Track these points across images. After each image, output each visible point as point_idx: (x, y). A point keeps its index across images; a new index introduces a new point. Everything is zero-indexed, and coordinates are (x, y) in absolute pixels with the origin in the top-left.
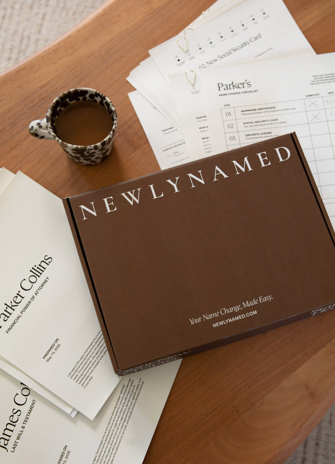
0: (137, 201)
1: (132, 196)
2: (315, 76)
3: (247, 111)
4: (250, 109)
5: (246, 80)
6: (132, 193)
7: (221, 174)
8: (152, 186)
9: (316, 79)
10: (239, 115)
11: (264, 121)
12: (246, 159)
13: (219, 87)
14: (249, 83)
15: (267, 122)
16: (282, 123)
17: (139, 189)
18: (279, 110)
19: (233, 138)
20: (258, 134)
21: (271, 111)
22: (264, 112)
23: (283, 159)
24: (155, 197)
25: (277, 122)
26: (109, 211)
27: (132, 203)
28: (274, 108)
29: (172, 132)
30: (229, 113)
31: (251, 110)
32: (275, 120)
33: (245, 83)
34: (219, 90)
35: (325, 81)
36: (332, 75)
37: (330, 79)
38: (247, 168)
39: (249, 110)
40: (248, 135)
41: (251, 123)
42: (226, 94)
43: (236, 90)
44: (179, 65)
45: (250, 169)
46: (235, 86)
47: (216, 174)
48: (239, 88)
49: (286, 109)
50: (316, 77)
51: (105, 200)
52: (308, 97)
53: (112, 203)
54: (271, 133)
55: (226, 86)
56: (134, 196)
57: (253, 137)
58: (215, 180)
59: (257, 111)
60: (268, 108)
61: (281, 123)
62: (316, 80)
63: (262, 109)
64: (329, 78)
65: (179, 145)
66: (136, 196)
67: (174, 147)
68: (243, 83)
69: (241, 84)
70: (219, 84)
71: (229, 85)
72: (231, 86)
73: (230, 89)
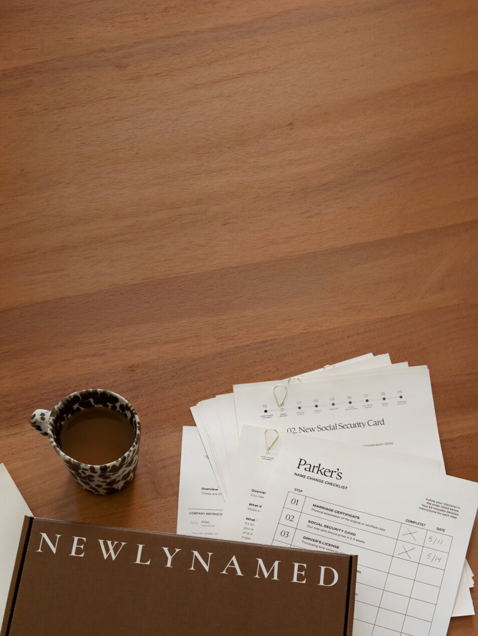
0: (114, 557)
1: (111, 548)
2: (430, 500)
3: (320, 507)
4: (326, 507)
5: (338, 469)
6: (112, 544)
7: (235, 568)
8: (141, 547)
9: (430, 504)
10: (308, 508)
11: (336, 529)
12: (276, 564)
13: (300, 464)
14: (340, 474)
15: (340, 533)
16: (359, 541)
17: (123, 544)
18: (363, 524)
19: (286, 533)
20: (320, 542)
21: (351, 521)
22: (342, 518)
23: (324, 583)
24: (138, 561)
25: (353, 537)
26: (73, 554)
27: (106, 556)
28: (358, 518)
29: (213, 494)
30: (296, 501)
31: (327, 509)
32: (352, 534)
33: (335, 472)
34: (298, 468)
35: (440, 512)
36: (452, 508)
37: (448, 512)
38: (272, 575)
39: (323, 508)
40: (308, 538)
41: (319, 524)
42: (304, 476)
43: (319, 476)
44: (263, 417)
45: (275, 578)
46: (320, 471)
47: (228, 566)
48: (324, 476)
49: (373, 526)
50: (430, 502)
51: (76, 539)
52: (408, 523)
53: (82, 547)
54: (338, 547)
55: (309, 466)
56: (113, 549)
57: (312, 542)
58: (224, 572)
59: (333, 513)
60: (350, 515)
61: (356, 540)
62: (429, 505)
63: (341, 513)
64: (446, 510)
65: (214, 514)
66: (115, 550)
67: (207, 514)
68: (332, 471)
69: (330, 471)
70: (302, 460)
71: (314, 467)
72: (316, 469)
73: (313, 472)
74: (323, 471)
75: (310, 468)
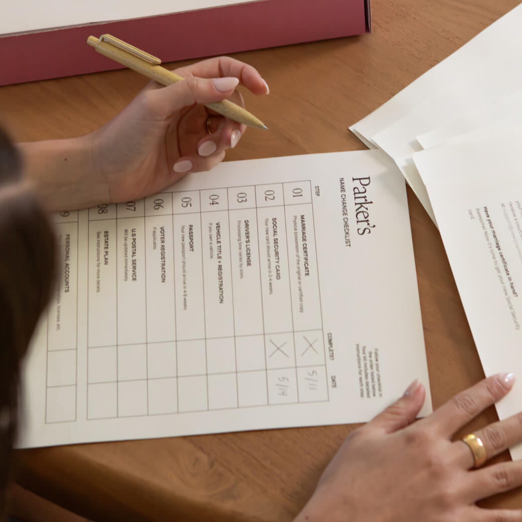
2: (376, 354)
3: (303, 225)
4: (306, 231)
5: (374, 226)
9: (370, 357)
10: (294, 211)
11: (277, 254)
13: (360, 179)
14: (367, 231)
18: (300, 283)
19: (244, 199)
20: (248, 242)
21: (299, 268)
22: (298, 256)
25: (274, 277)
28: (308, 274)
30: (299, 194)
31: (304, 233)
32: (278, 275)
33: (368, 224)
34: (354, 179)
35: (363, 373)
36: (377, 387)
37: (367, 384)
39: (304, 228)
40: (247, 225)
41: (275, 232)
42: (343, 189)
43: (352, 208)
46: (362, 206)
48: (355, 213)
49: (301, 295)
50: (373, 356)
54: (249, 264)
57: (243, 232)
59: (301, 243)
60: (306, 263)
61: (270, 283)
62: (367, 355)
63: (306, 252)
64: (370, 380)
68: (368, 220)
69: (365, 218)
70: (368, 180)
71: (365, 197)
72: (363, 200)
73: (355, 198)
74: (362, 209)
75: (359, 193)
